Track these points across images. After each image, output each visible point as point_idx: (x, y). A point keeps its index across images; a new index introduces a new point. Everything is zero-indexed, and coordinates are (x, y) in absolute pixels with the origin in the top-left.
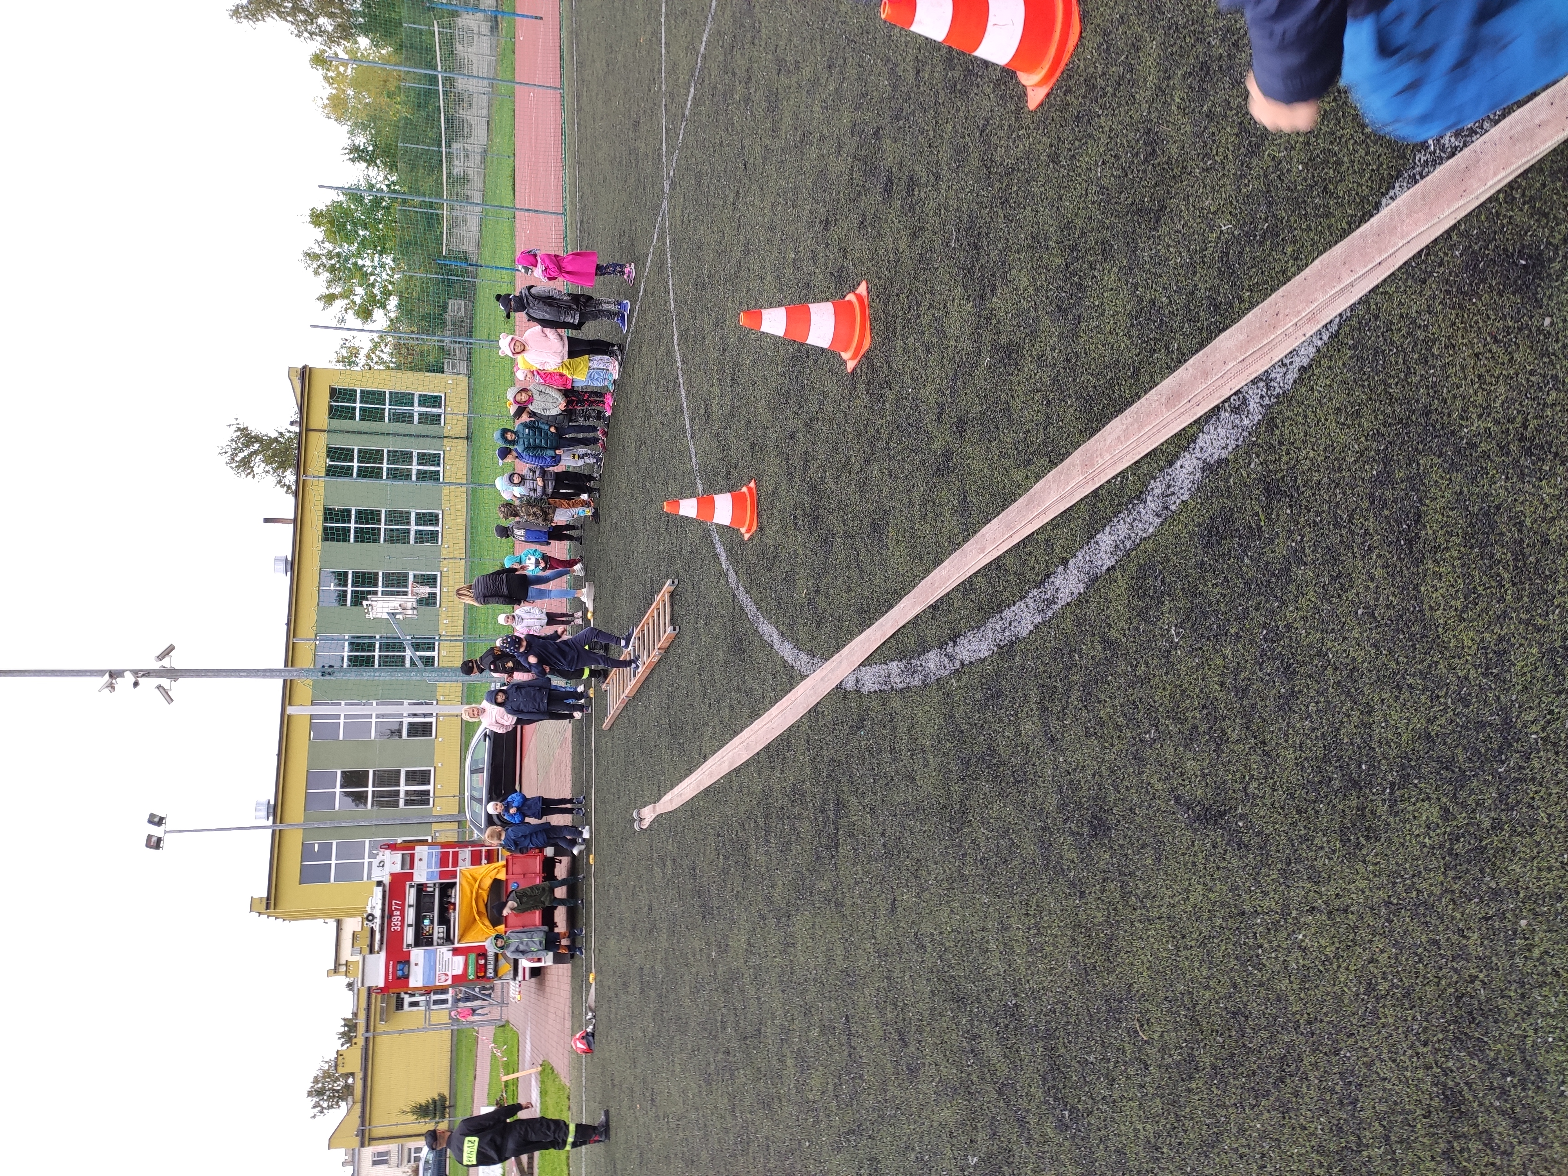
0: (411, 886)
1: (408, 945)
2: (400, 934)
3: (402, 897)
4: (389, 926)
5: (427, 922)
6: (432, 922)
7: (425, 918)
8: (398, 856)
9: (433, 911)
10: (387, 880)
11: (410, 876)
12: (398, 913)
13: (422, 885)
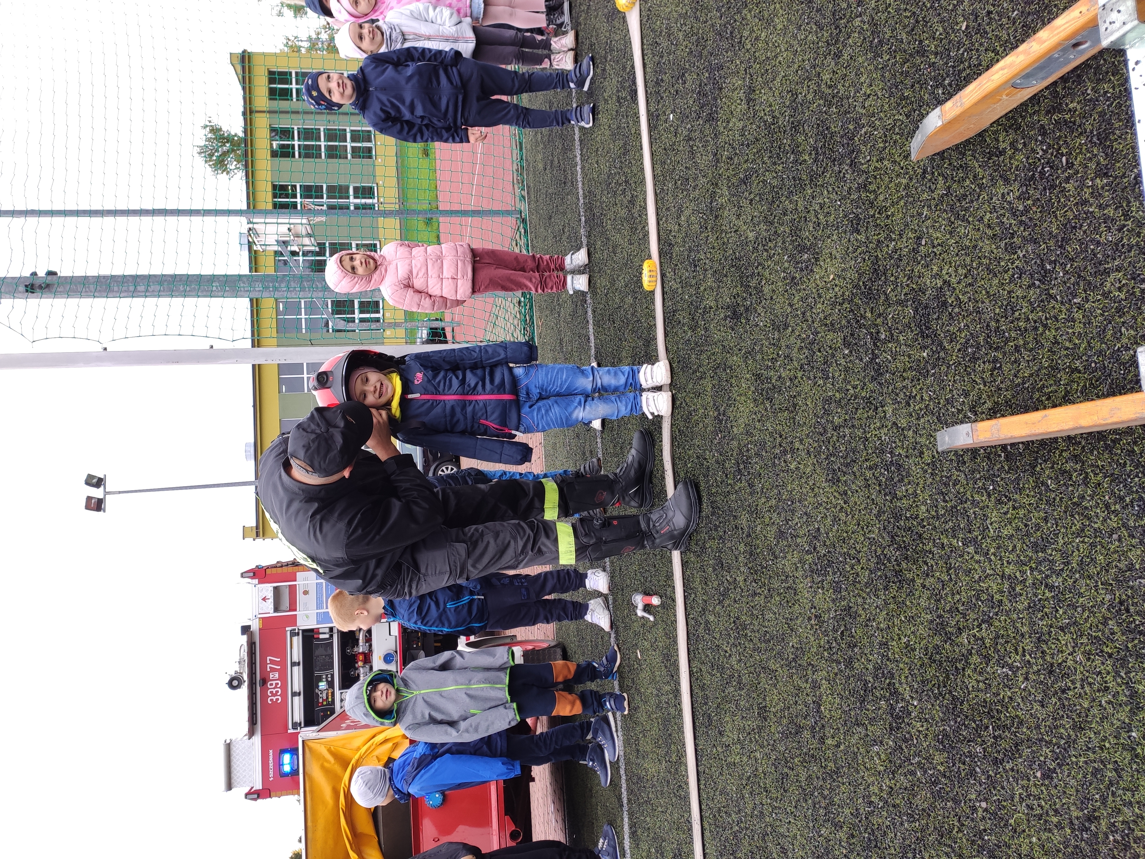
0: (293, 634)
1: (295, 725)
2: (283, 707)
3: (282, 653)
4: (264, 697)
5: (323, 685)
6: (331, 684)
7: (320, 679)
8: (268, 589)
9: (332, 668)
10: (255, 626)
11: (293, 620)
12: (277, 675)
13: (312, 630)
